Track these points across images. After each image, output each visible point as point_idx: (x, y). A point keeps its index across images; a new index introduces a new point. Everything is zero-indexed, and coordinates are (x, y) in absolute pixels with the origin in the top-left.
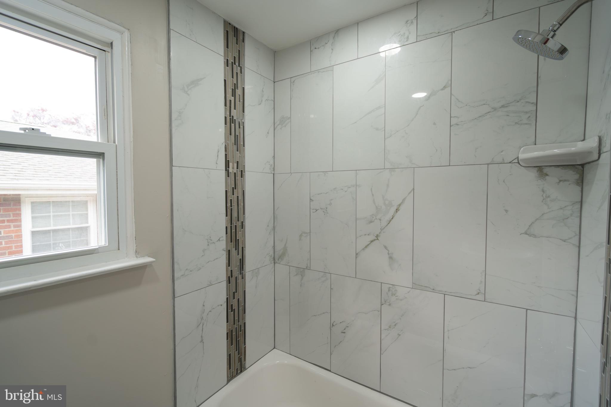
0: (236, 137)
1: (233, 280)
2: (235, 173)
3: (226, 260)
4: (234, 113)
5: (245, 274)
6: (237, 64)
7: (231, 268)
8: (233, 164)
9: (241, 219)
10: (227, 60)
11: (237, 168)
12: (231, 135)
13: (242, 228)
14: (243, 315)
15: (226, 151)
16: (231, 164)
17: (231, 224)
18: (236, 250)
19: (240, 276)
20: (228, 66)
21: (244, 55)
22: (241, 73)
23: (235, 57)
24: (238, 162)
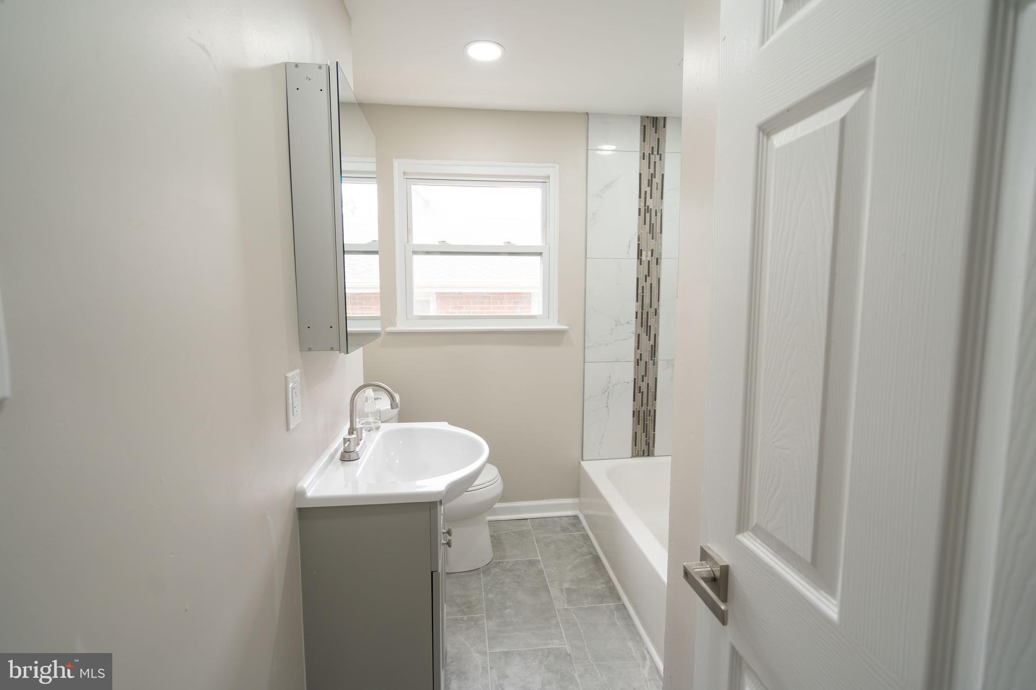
0: (652, 227)
1: (642, 364)
2: (649, 261)
3: (635, 342)
4: (650, 202)
5: (657, 362)
6: (655, 153)
7: (641, 351)
8: (647, 252)
9: (654, 306)
10: (644, 153)
11: (652, 256)
12: (645, 224)
13: (656, 315)
14: (653, 402)
15: (639, 240)
16: (644, 253)
17: (642, 309)
18: (647, 335)
19: (651, 362)
20: (644, 159)
21: (665, 141)
22: (660, 160)
23: (653, 148)
24: (652, 250)
